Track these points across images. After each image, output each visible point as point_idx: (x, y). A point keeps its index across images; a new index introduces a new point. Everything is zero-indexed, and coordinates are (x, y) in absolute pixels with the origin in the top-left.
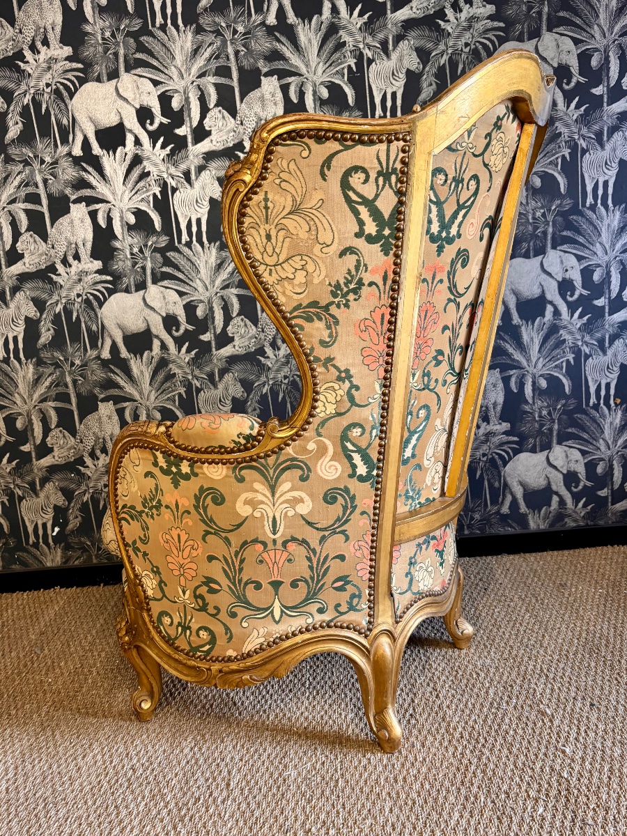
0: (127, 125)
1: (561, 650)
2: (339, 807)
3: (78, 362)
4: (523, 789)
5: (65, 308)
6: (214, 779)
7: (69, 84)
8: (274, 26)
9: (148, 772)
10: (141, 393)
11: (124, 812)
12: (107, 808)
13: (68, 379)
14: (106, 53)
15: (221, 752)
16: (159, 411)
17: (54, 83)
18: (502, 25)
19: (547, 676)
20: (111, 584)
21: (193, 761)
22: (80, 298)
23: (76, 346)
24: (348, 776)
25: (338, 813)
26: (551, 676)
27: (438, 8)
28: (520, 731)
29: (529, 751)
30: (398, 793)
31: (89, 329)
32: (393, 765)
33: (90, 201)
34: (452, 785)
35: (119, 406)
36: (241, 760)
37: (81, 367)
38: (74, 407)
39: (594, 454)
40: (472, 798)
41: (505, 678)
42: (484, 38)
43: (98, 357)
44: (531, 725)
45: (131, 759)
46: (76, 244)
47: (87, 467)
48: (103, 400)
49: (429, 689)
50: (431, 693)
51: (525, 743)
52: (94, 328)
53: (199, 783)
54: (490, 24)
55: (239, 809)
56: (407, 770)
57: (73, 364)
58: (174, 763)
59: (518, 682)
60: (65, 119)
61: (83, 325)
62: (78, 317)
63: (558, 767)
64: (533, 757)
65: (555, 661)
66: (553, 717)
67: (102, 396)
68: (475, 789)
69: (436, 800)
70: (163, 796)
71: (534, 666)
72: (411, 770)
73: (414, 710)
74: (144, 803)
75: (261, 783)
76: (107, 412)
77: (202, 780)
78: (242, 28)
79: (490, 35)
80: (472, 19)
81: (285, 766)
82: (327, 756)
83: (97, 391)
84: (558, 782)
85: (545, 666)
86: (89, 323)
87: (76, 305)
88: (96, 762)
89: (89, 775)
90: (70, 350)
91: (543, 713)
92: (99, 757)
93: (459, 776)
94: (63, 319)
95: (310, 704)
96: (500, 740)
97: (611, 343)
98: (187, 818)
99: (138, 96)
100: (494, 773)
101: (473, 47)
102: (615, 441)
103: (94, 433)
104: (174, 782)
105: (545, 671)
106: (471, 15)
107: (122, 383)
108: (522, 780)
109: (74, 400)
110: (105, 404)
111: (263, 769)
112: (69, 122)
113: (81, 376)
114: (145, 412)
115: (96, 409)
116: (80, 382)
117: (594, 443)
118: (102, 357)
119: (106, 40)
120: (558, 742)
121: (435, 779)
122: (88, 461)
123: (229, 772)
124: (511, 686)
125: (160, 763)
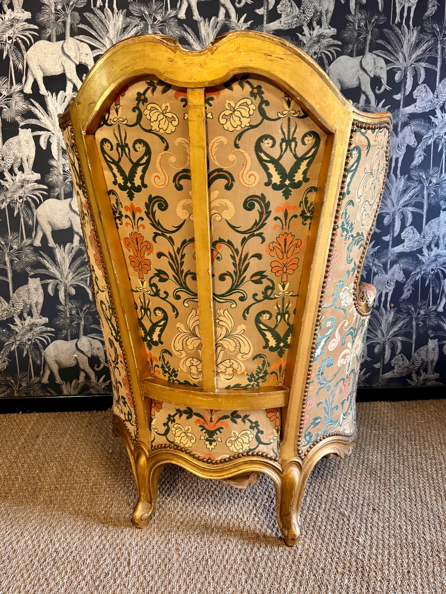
0: (68, 75)
1: (352, 472)
2: (210, 579)
3: (15, 247)
4: (334, 566)
5: (9, 206)
6: (119, 559)
7: (26, 39)
8: (183, 20)
9: (68, 554)
10: (61, 274)
11: (52, 584)
12: (39, 580)
13: (7, 259)
14: (57, 20)
15: (122, 539)
16: (74, 288)
17: (14, 37)
18: (340, 43)
19: (344, 489)
20: (28, 412)
21: (101, 546)
22: (22, 200)
23: (15, 235)
24: (214, 557)
25: (209, 583)
26: (347, 489)
27: (298, 25)
28: (329, 527)
29: (335, 541)
30: (250, 569)
31: (26, 223)
32: (245, 549)
33: (35, 128)
34: (287, 564)
35: (44, 282)
36: (137, 545)
37: (17, 251)
38: (10, 280)
39: (373, 339)
40: (300, 573)
41: (316, 490)
42: (327, 50)
43: (31, 245)
44: (335, 523)
45: (54, 544)
46: (22, 159)
47: (16, 325)
48: (32, 277)
49: (266, 497)
50: (267, 499)
51: (332, 535)
52: (30, 223)
53: (107, 562)
54: (332, 41)
55: (138, 580)
56: (255, 553)
57: (11, 248)
58: (87, 547)
59: (325, 493)
60: (20, 64)
61: (22, 220)
62: (18, 213)
63: (355, 552)
64: (339, 545)
65: (348, 479)
66: (350, 517)
67: (32, 273)
68: (302, 567)
69: (276, 574)
70: (81, 571)
71: (335, 482)
72: (258, 553)
73: (256, 510)
74: (66, 577)
75: (153, 561)
76: (35, 286)
77: (109, 560)
78: (160, 18)
79: (331, 49)
80: (321, 36)
81: (169, 550)
82: (198, 543)
83: (28, 269)
84: (356, 561)
85: (342, 482)
86: (27, 219)
87: (18, 204)
88: (27, 546)
89: (23, 555)
90: (10, 237)
91: (343, 515)
92: (29, 542)
93: (291, 558)
94: (7, 214)
95: (183, 505)
96: (316, 533)
97: (391, 266)
98: (101, 588)
99: (78, 55)
100: (314, 556)
101: (319, 55)
102: (388, 332)
103: (23, 300)
104: (88, 562)
105: (342, 486)
106: (320, 33)
107: (48, 265)
108: (332, 561)
109: (10, 275)
110: (34, 279)
111: (153, 552)
112: (23, 67)
113: (17, 257)
114: (63, 288)
115: (26, 282)
116: (16, 262)
117: (375, 332)
118: (35, 244)
119: (58, 11)
120: (354, 534)
121: (275, 559)
122: (17, 320)
123: (129, 554)
124: (321, 495)
125: (76, 547)
